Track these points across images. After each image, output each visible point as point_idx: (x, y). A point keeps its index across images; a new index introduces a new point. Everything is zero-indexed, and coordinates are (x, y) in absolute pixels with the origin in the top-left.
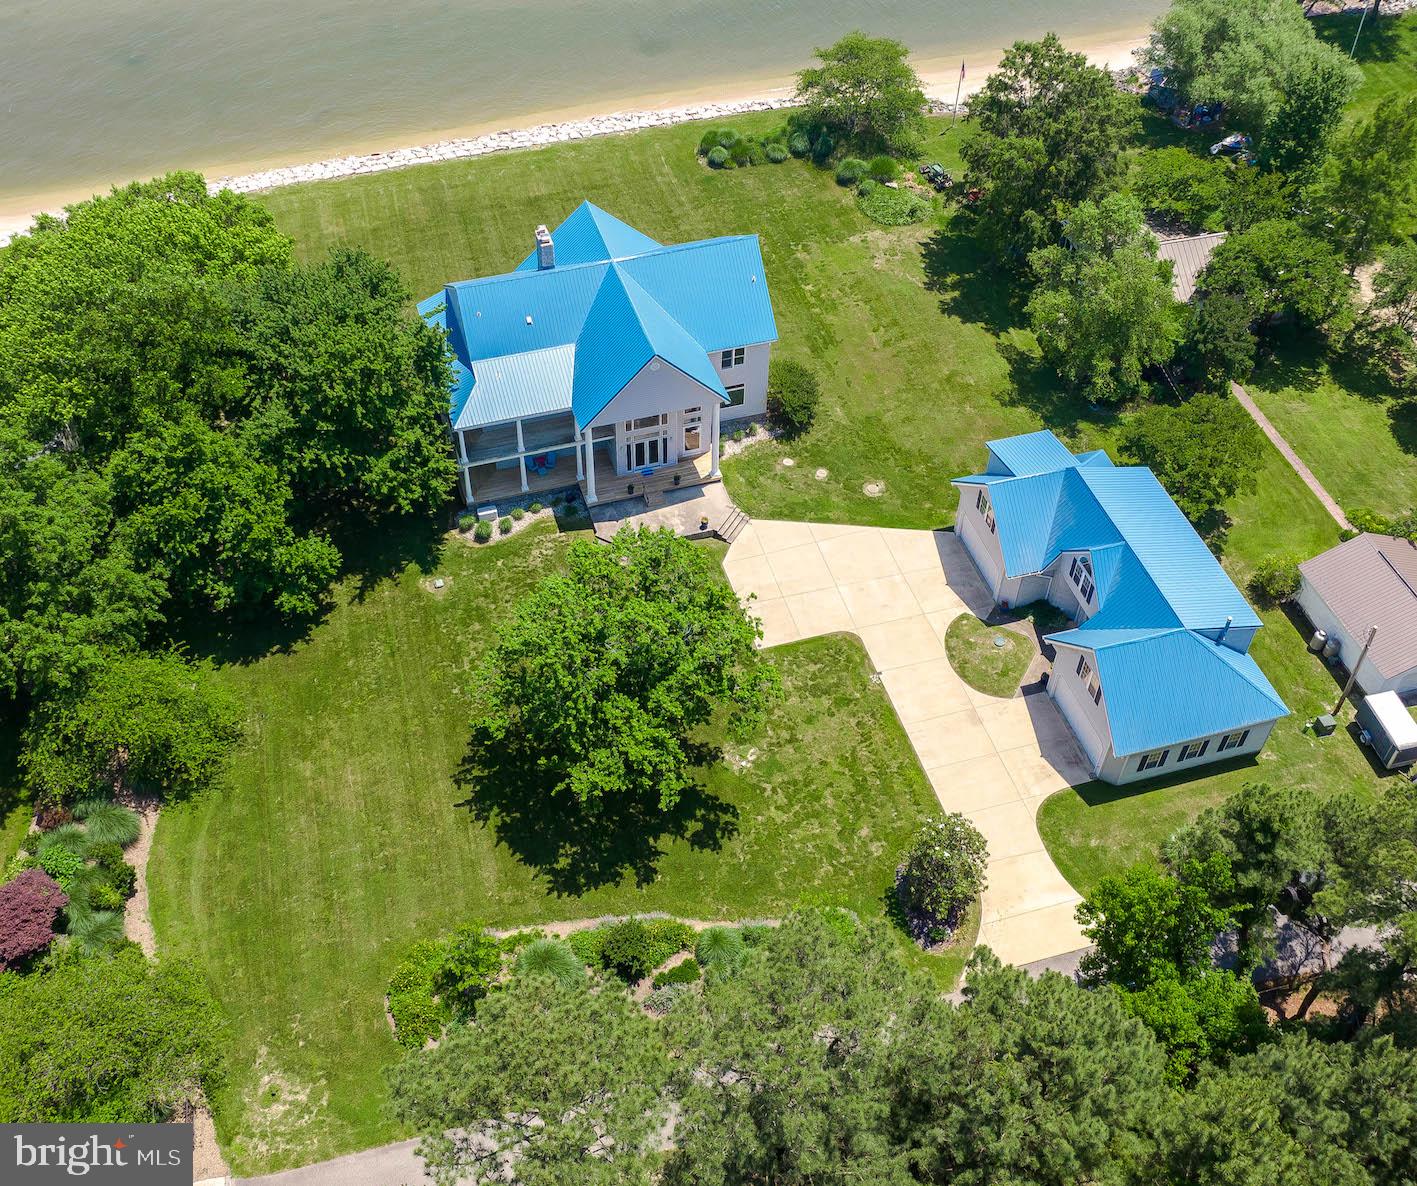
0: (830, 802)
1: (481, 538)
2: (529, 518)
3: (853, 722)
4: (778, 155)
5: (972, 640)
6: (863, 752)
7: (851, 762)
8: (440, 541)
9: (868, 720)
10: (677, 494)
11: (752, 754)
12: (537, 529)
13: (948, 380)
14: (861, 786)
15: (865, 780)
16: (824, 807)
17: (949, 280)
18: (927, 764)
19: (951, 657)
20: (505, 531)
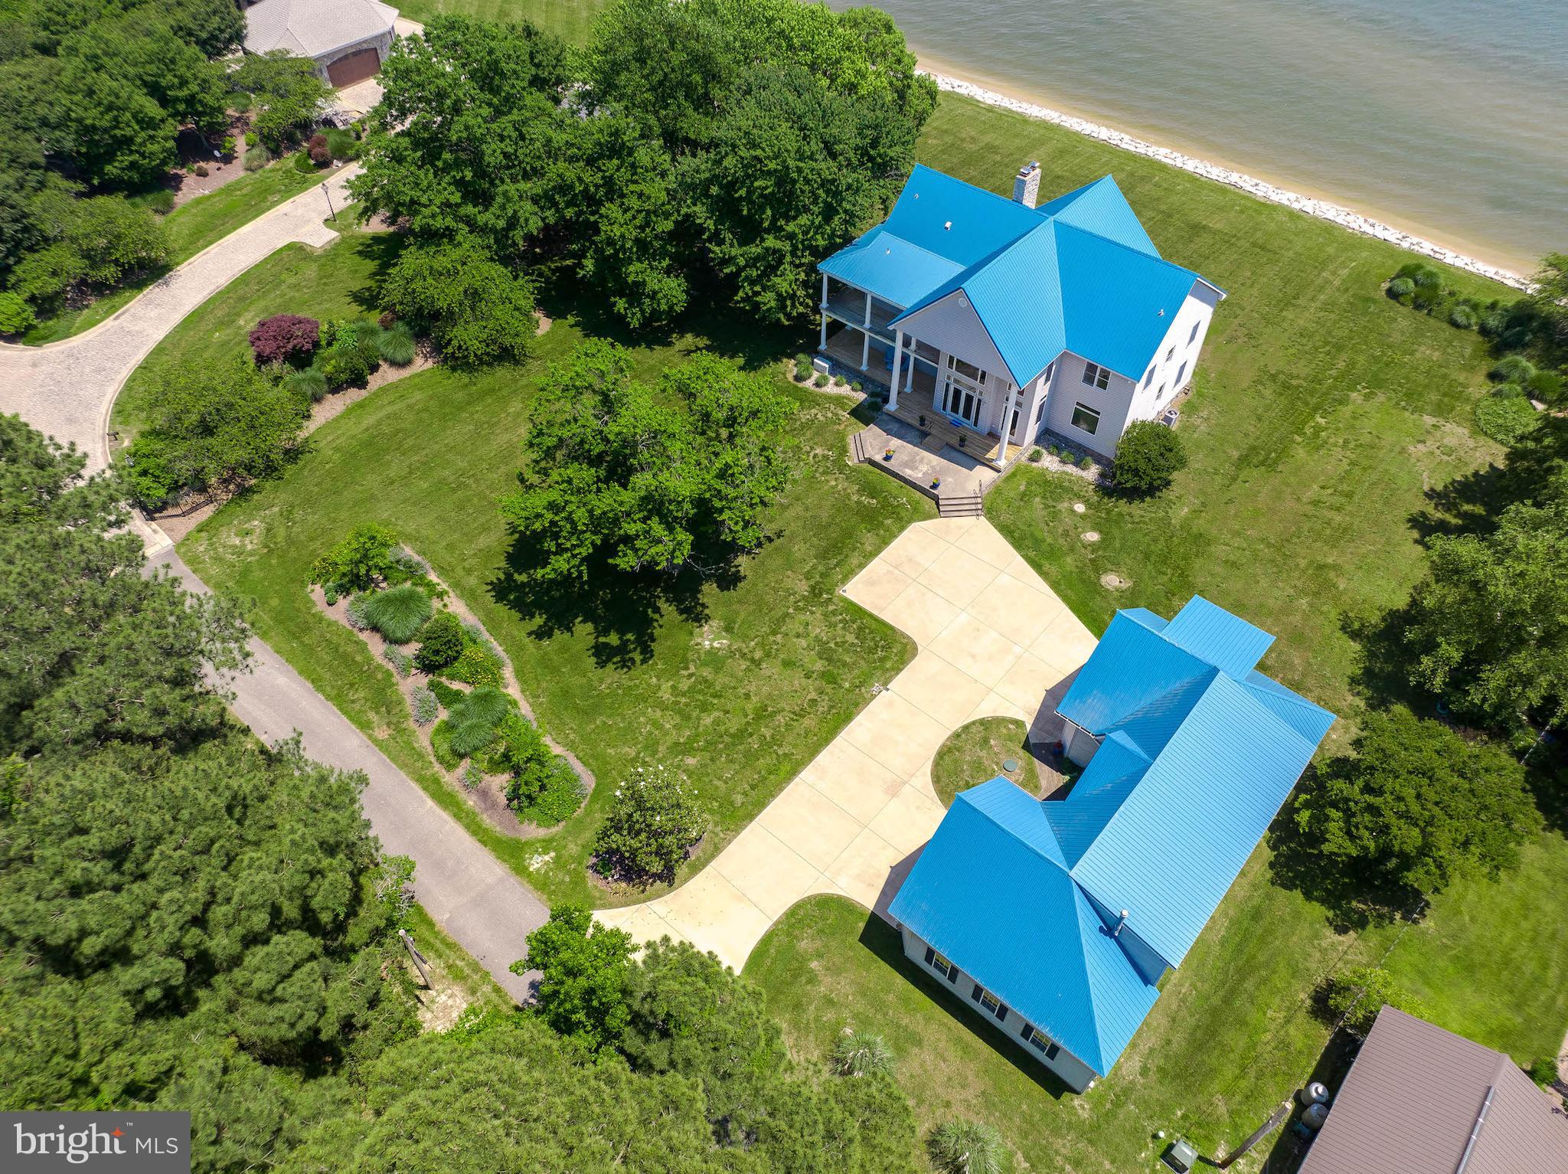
0: (707, 720)
1: (798, 378)
2: (846, 390)
3: (813, 695)
4: (1461, 319)
5: (992, 742)
6: (780, 719)
7: (762, 714)
8: (776, 360)
9: (823, 706)
10: (954, 454)
11: (722, 643)
12: (839, 401)
13: (1321, 567)
14: (741, 735)
15: (751, 735)
16: (699, 718)
17: (1467, 507)
18: (807, 774)
19: (957, 735)
20: (818, 385)
